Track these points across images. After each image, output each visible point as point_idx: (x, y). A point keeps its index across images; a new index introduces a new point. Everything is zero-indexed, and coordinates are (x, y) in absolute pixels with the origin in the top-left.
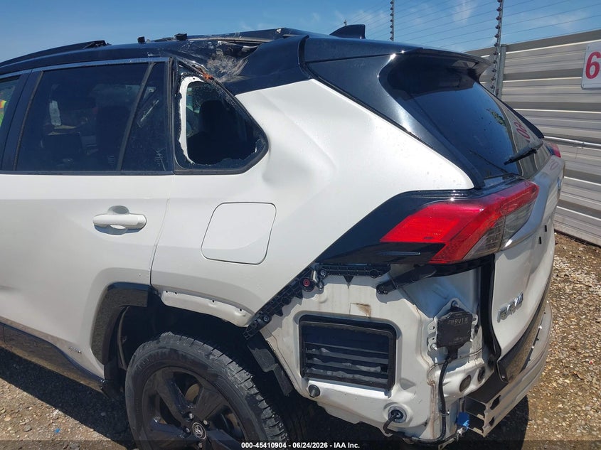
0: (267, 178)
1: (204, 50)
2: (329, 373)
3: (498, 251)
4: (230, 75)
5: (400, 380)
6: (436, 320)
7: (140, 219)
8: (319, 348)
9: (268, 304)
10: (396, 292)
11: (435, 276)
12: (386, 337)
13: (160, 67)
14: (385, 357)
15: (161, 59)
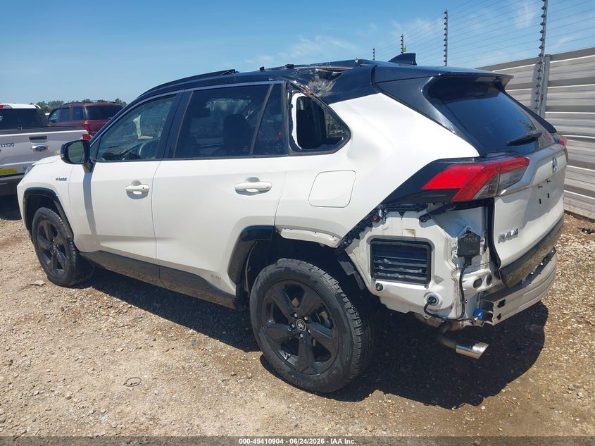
0: (350, 156)
1: (306, 75)
2: (389, 275)
3: (496, 196)
4: (325, 91)
5: (435, 277)
6: (457, 239)
7: (268, 184)
8: (382, 259)
9: (351, 232)
10: (431, 221)
11: (455, 210)
12: (425, 250)
13: (278, 87)
14: (424, 263)
15: (278, 82)
